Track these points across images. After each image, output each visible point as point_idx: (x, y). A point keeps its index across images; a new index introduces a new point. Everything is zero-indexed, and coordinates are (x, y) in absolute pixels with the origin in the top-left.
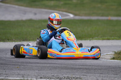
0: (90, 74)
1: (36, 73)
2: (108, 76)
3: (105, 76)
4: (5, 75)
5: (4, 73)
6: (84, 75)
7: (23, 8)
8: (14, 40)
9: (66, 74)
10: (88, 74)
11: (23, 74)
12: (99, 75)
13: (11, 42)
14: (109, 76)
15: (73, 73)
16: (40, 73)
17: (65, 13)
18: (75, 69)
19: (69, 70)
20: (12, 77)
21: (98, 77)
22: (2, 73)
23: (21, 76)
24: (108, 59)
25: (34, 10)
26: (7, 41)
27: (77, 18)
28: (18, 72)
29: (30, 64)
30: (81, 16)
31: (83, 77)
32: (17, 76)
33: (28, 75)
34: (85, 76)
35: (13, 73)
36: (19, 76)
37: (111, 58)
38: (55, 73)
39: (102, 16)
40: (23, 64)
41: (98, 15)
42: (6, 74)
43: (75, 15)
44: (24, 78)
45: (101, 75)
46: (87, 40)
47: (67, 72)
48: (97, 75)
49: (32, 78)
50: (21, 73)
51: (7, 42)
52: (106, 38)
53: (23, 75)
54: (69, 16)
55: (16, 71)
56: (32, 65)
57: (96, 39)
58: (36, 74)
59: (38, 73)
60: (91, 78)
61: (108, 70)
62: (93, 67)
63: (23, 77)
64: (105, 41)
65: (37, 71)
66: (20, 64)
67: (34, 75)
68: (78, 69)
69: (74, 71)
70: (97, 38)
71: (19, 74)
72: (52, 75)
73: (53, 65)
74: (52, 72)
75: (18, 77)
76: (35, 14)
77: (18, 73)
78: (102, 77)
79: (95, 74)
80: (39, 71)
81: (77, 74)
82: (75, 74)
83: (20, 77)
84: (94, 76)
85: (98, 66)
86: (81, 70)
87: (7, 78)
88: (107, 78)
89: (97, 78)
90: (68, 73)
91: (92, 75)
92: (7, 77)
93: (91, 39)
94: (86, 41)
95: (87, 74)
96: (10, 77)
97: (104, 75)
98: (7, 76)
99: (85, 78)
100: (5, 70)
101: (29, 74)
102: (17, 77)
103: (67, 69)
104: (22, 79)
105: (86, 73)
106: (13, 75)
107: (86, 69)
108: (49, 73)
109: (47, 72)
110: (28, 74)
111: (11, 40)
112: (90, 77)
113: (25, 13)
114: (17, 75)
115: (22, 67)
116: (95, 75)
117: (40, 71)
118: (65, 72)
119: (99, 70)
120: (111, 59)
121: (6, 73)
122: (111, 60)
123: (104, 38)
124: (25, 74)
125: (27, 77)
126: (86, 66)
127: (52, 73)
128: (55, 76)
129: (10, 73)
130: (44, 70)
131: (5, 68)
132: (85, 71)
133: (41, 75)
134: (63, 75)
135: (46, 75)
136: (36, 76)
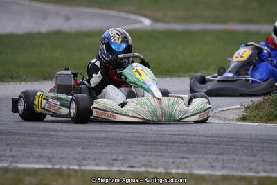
0: (195, 156)
1: (79, 153)
2: (234, 159)
3: (229, 160)
4: (11, 159)
5: (8, 153)
6: (182, 158)
7: (40, 5)
8: (24, 77)
9: (143, 155)
10: (192, 154)
11: (51, 155)
12: (215, 156)
13: (18, 83)
14: (236, 158)
15: (159, 154)
16: (87, 153)
17: (132, 16)
18: (162, 143)
19: (149, 147)
20: (25, 163)
21: (214, 161)
22: (3, 153)
23: (45, 161)
24: (232, 120)
25: (66, 10)
26: (10, 79)
27: (160, 26)
28: (39, 150)
29: (63, 134)
30: (168, 22)
31: (181, 163)
32: (36, 160)
33: (61, 158)
34: (185, 160)
35: (27, 152)
36: (42, 160)
37: (238, 118)
38: (120, 154)
39: (214, 22)
40: (46, 133)
41: (203, 20)
42: (13, 156)
43: (155, 20)
44: (53, 165)
45: (221, 157)
46: (184, 76)
47: (146, 152)
48: (210, 156)
49: (70, 164)
50: (45, 154)
51: (8, 82)
53: (49, 158)
54: (141, 22)
55: (33, 150)
56: (67, 134)
58: (77, 156)
59: (83, 152)
60: (198, 163)
61: (235, 145)
62: (201, 138)
63: (50, 162)
65: (80, 150)
66: (40, 132)
67: (75, 158)
68: (169, 142)
69: (160, 147)
70: (204, 72)
71: (40, 156)
72: (114, 157)
73: (113, 134)
74: (113, 152)
75: (38, 162)
76: (68, 19)
77: (38, 152)
78: (221, 162)
79: (207, 154)
80: (83, 148)
81: (166, 154)
82: (162, 154)
83: (43, 163)
84: (205, 160)
85: (212, 137)
86: (175, 144)
87: (15, 165)
88: (233, 163)
89: (210, 163)
90: (148, 153)
92: (16, 162)
93: (192, 74)
94: (182, 79)
95: (189, 155)
96: (21, 162)
97: (225, 157)
98: (16, 159)
99: (185, 163)
100: (9, 148)
101: (64, 156)
102: (36, 163)
103: (144, 145)
104: (49, 166)
105: (188, 153)
106: (29, 158)
107: (186, 143)
108: (107, 153)
109: (102, 151)
110: (60, 155)
111: (17, 78)
112: (196, 161)
113: (45, 16)
114: (37, 158)
115: (47, 139)
116: (206, 156)
117: (86, 148)
118: (140, 151)
119: (214, 146)
120: (238, 120)
121: (12, 154)
122: (239, 123)
124: (53, 157)
125: (59, 163)
126: (184, 137)
127: (112, 154)
128: (120, 160)
129: (20, 153)
130: (94, 145)
131: (9, 142)
132: (185, 149)
133: (89, 158)
134: (136, 157)
135: (99, 159)
136: (78, 161)
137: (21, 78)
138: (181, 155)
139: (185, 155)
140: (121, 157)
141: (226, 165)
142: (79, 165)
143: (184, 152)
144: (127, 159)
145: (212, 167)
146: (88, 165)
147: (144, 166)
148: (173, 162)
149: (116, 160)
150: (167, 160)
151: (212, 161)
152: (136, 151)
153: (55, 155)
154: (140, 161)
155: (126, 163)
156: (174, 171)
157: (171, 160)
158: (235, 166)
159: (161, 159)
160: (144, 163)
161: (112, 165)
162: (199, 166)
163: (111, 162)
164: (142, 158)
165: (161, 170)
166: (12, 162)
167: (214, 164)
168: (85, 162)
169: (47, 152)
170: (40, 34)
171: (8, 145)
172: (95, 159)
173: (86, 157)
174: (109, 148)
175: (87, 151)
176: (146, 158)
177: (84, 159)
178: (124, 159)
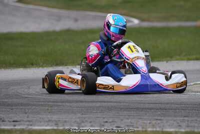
0: (167, 118)
1: (79, 118)
2: (196, 120)
3: (192, 120)
4: (28, 123)
5: (26, 119)
6: (157, 120)
7: (55, 10)
8: (41, 64)
9: (128, 119)
11: (57, 120)
12: (182, 118)
13: (37, 68)
14: (198, 119)
15: (140, 117)
16: (85, 118)
18: (142, 109)
19: (132, 112)
20: (38, 126)
21: (181, 122)
22: (22, 119)
23: (53, 124)
24: (198, 92)
25: (74, 14)
26: (30, 66)
27: (146, 24)
28: (49, 116)
29: (68, 104)
30: (152, 21)
31: (155, 123)
32: (46, 124)
34: (159, 121)
35: (40, 118)
36: (50, 124)
38: (110, 118)
39: (187, 20)
40: (56, 104)
41: (180, 19)
42: (29, 121)
43: (142, 20)
44: (57, 127)
45: (186, 118)
46: (163, 61)
47: (129, 116)
48: (178, 118)
49: (72, 126)
50: (53, 119)
52: (194, 56)
53: (56, 122)
54: (132, 22)
55: (45, 116)
56: (71, 105)
57: (177, 60)
58: (78, 120)
59: (82, 117)
60: (168, 124)
61: (198, 110)
62: (173, 105)
63: (57, 125)
64: (192, 62)
65: (80, 115)
66: (51, 103)
67: (76, 121)
68: (148, 109)
69: (140, 113)
70: (178, 57)
71: (50, 121)
72: (105, 120)
73: (106, 104)
74: (105, 116)
75: (48, 125)
76: (76, 20)
77: (48, 118)
78: (186, 122)
79: (176, 117)
80: (82, 114)
81: (145, 117)
82: (142, 117)
83: (52, 126)
84: (174, 121)
85: (181, 104)
86: (152, 110)
87: (30, 127)
88: (196, 123)
90: (131, 117)
91: (170, 118)
92: (31, 125)
93: (169, 59)
94: (161, 63)
95: (163, 118)
96: (35, 125)
97: (190, 119)
98: (31, 123)
99: (159, 123)
100: (26, 115)
101: (67, 120)
102: (46, 126)
103: (128, 111)
104: (55, 128)
105: (162, 116)
106: (41, 122)
107: (161, 109)
108: (100, 117)
109: (96, 116)
110: (65, 120)
111: (36, 65)
112: (167, 122)
113: (59, 18)
114: (47, 122)
115: (55, 108)
116: (175, 118)
117: (85, 114)
118: (125, 116)
119: (182, 111)
121: (28, 119)
123: (191, 57)
124: (59, 121)
125: (63, 125)
126: (160, 105)
127: (104, 118)
128: (110, 122)
129: (35, 119)
130: (91, 112)
131: (27, 111)
132: (159, 113)
133: (86, 121)
134: (122, 120)
135: (94, 122)
136: (77, 123)
137: (39, 65)
138: (156, 118)
139: (159, 118)
140: (111, 120)
141: (190, 124)
142: (79, 127)
143: (159, 115)
144: (115, 122)
145: (180, 126)
146: (86, 126)
147: (128, 126)
148: (150, 123)
149: (107, 122)
150: (145, 122)
151: (179, 122)
152: (122, 116)
153: (61, 119)
154: (125, 123)
155: (114, 124)
156: (149, 129)
157: (149, 122)
158: (196, 125)
159: (141, 121)
160: (128, 124)
161: (103, 125)
162: (169, 125)
163: (103, 124)
164: (126, 121)
165: (140, 129)
166: (28, 125)
167: (181, 124)
168: (83, 124)
169: (55, 117)
170: (54, 32)
171: (26, 113)
172: (91, 122)
173: (84, 120)
174: (102, 114)
175: (86, 116)
176: (129, 120)
177: (83, 122)
178: (112, 122)
